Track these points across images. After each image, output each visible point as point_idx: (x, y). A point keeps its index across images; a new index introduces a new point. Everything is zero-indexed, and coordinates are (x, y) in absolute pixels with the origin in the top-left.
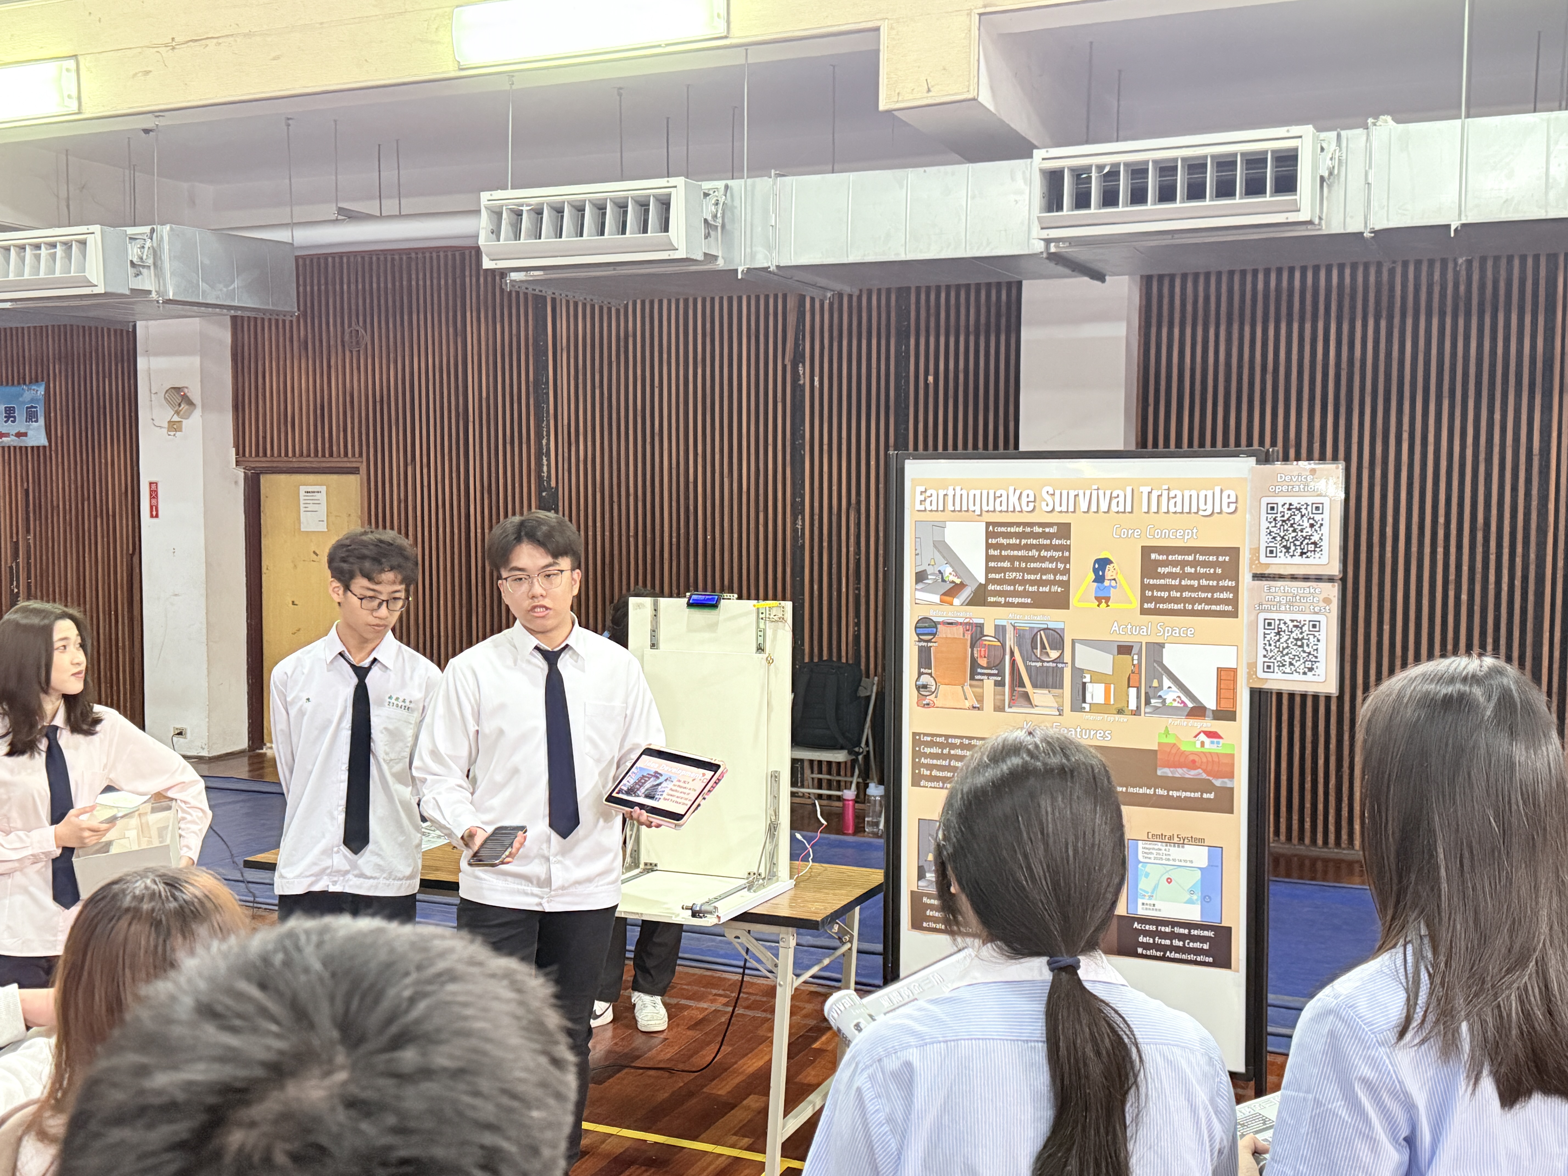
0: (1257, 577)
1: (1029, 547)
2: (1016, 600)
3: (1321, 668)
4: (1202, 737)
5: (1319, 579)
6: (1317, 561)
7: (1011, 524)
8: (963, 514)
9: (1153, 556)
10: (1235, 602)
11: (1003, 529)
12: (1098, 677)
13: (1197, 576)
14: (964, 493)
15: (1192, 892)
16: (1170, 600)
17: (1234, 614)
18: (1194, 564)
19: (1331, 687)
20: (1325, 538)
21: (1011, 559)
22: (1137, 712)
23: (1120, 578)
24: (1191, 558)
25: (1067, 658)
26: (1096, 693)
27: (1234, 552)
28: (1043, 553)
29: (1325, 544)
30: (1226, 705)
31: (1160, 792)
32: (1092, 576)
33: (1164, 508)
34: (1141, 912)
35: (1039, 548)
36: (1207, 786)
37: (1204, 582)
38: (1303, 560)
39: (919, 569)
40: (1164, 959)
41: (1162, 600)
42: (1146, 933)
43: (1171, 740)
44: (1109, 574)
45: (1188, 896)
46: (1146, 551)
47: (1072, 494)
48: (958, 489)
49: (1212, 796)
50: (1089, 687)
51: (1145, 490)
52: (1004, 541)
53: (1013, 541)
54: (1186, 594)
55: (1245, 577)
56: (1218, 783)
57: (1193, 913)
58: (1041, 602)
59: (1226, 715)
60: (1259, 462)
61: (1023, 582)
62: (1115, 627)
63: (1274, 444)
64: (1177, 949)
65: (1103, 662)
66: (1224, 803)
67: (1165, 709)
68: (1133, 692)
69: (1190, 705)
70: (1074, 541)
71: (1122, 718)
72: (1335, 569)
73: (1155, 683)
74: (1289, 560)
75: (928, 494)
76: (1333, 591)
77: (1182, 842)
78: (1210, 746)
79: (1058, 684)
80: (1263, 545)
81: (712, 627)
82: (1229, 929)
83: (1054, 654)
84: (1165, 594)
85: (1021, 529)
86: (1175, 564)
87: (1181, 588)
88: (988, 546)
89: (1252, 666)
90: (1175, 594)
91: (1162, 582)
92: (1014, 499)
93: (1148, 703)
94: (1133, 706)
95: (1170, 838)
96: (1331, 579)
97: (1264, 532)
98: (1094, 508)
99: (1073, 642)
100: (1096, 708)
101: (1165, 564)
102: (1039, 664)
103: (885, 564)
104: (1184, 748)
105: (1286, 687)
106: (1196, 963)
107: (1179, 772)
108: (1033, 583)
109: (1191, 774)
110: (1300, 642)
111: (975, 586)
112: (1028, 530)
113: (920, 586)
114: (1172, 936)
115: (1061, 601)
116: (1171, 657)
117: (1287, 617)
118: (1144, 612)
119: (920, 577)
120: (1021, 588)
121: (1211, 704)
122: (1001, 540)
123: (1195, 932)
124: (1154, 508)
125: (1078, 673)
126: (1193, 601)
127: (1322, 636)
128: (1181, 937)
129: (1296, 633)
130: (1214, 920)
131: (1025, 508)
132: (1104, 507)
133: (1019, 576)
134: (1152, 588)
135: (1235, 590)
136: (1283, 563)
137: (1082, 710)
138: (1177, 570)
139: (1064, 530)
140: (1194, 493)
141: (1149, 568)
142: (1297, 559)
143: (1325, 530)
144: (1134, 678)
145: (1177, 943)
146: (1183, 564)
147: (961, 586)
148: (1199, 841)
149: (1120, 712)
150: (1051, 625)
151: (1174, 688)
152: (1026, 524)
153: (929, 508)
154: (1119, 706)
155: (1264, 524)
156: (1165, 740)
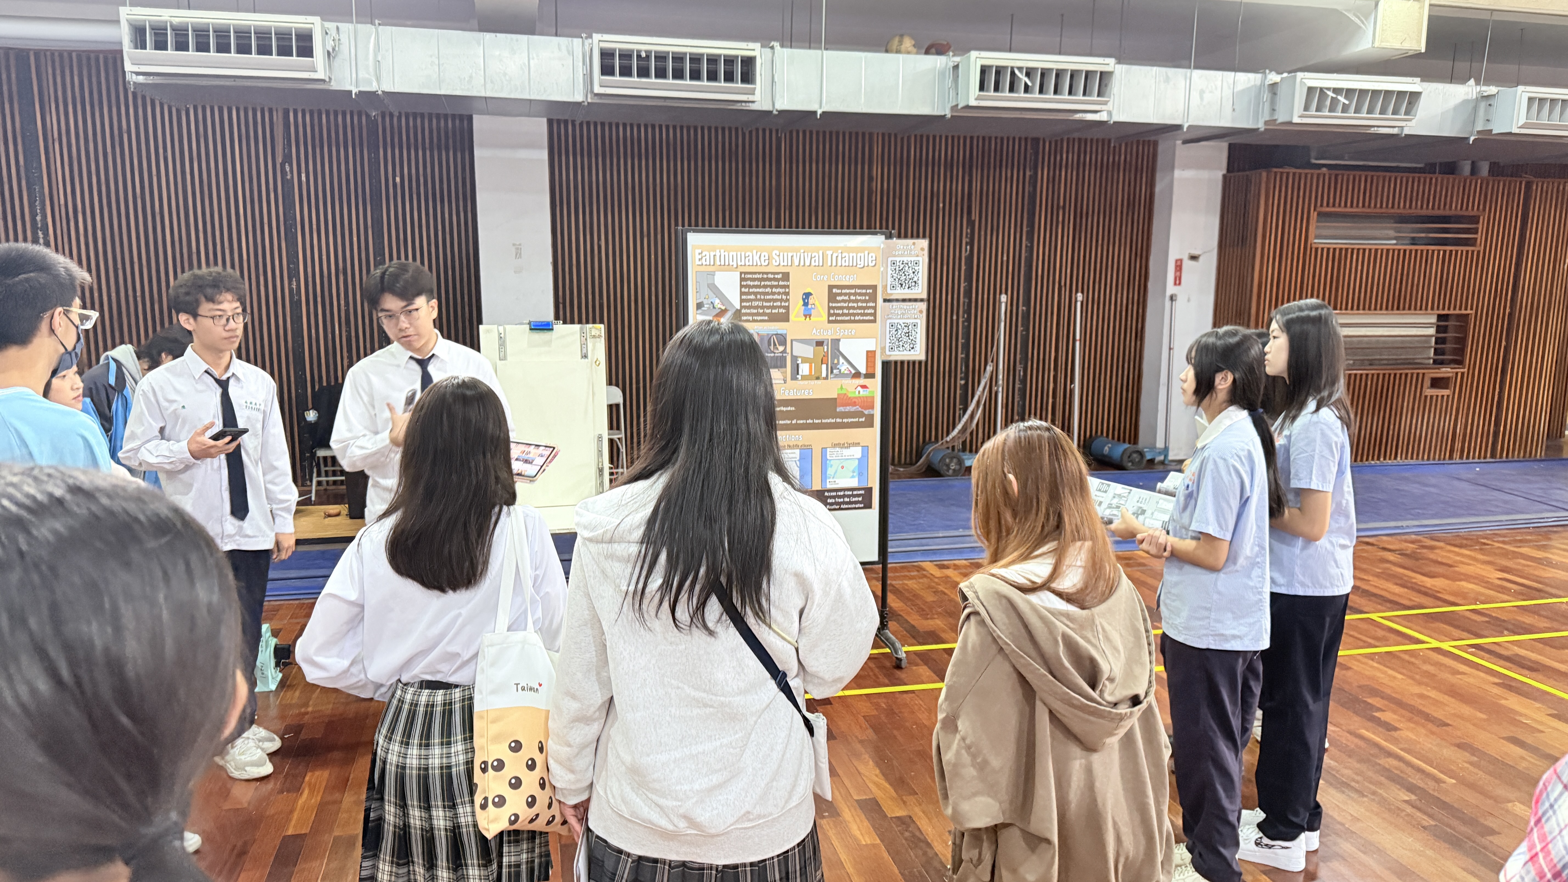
0: (885, 300)
1: (765, 287)
2: (759, 318)
3: (917, 347)
4: (859, 388)
5: (916, 300)
6: (916, 291)
7: (755, 273)
8: (726, 267)
9: (834, 290)
10: (874, 315)
11: (750, 276)
12: (805, 360)
13: (857, 301)
14: (726, 254)
15: (853, 472)
16: (843, 315)
17: (874, 321)
18: (855, 294)
19: (922, 357)
20: (920, 279)
21: (755, 294)
22: (826, 378)
23: (817, 303)
24: (853, 291)
25: (788, 350)
26: (804, 369)
27: (874, 288)
28: (774, 290)
29: (920, 282)
30: (870, 371)
31: (838, 420)
32: (801, 302)
33: (839, 264)
34: (829, 486)
35: (772, 287)
36: (860, 414)
37: (860, 304)
38: (909, 291)
39: (699, 301)
40: (840, 509)
41: (838, 315)
42: (831, 497)
43: (844, 392)
44: (811, 301)
45: (851, 474)
46: (831, 287)
47: (790, 255)
48: (722, 251)
49: (863, 419)
50: (801, 366)
51: (829, 253)
52: (752, 283)
53: (756, 283)
54: (851, 311)
55: (880, 300)
56: (866, 412)
57: (854, 483)
58: (773, 318)
59: (870, 375)
60: (886, 238)
61: (763, 307)
62: (814, 331)
63: (893, 228)
64: (847, 503)
65: (807, 351)
66: (869, 423)
67: (841, 375)
68: (824, 367)
69: (853, 372)
70: (792, 282)
71: (819, 382)
72: (924, 296)
73: (836, 361)
74: (903, 291)
75: (704, 254)
76: (923, 306)
77: (849, 446)
78: (863, 393)
79: (784, 366)
80: (889, 283)
81: (548, 343)
82: (871, 489)
83: (781, 348)
84: (840, 312)
85: (761, 276)
86: (845, 294)
87: (848, 308)
88: (742, 286)
89: (883, 349)
90: (846, 311)
91: (839, 305)
92: (756, 258)
93: (832, 372)
94: (824, 375)
95: (844, 444)
96: (922, 300)
97: (889, 276)
98: (802, 264)
99: (792, 341)
100: (804, 378)
101: (841, 294)
102: (772, 355)
103: (677, 298)
104: (850, 395)
105: (899, 358)
106: (855, 508)
107: (848, 409)
108: (768, 307)
109: (853, 409)
110: (908, 334)
111: (734, 310)
112: (765, 276)
113: (699, 311)
114: (844, 496)
115: (785, 318)
116: (843, 347)
117: (901, 321)
118: (830, 322)
119: (699, 306)
120: (761, 311)
121: (863, 370)
122: (749, 283)
123: (855, 493)
124: (834, 264)
125: (794, 358)
126: (854, 315)
127: (918, 330)
128: (849, 496)
129: (906, 330)
130: (864, 485)
131: (763, 264)
132: (807, 263)
133: (760, 304)
134: (833, 308)
135: (875, 308)
136: (899, 293)
137: (796, 379)
138: (847, 298)
139: (786, 276)
140: (855, 255)
141: (832, 298)
142: (906, 291)
143: (920, 275)
144: (825, 359)
145: (847, 500)
146: (850, 294)
147: (726, 311)
148: (858, 444)
149: (818, 378)
150: (779, 332)
151: (845, 363)
152: (763, 273)
153: (704, 263)
154: (817, 375)
155: (890, 272)
156: (840, 392)
